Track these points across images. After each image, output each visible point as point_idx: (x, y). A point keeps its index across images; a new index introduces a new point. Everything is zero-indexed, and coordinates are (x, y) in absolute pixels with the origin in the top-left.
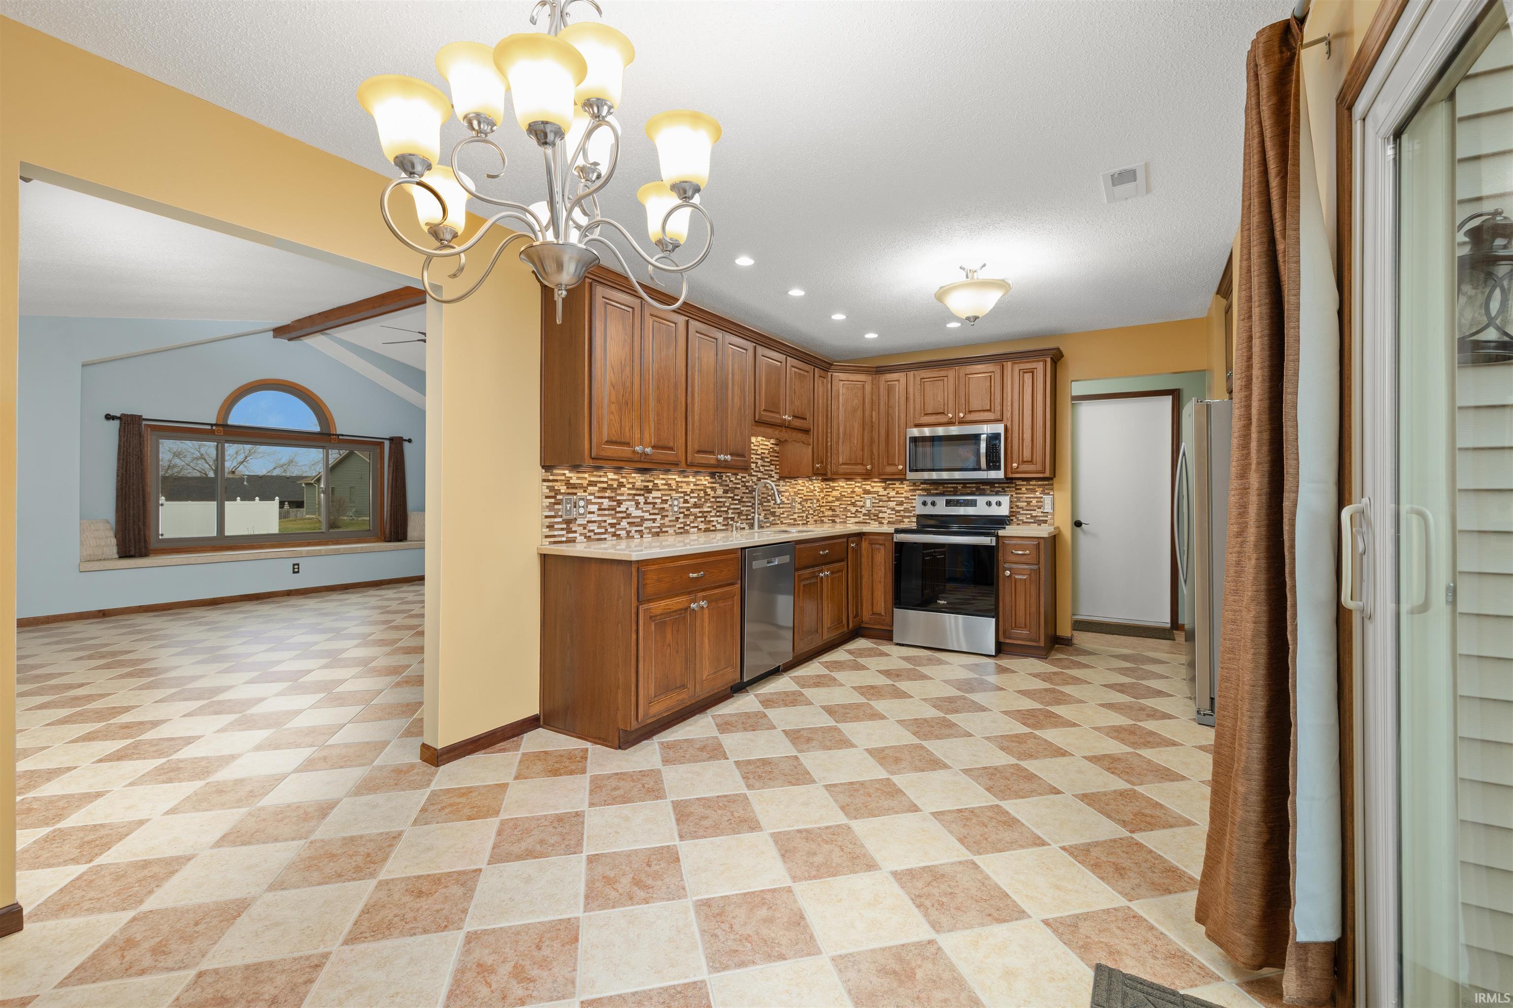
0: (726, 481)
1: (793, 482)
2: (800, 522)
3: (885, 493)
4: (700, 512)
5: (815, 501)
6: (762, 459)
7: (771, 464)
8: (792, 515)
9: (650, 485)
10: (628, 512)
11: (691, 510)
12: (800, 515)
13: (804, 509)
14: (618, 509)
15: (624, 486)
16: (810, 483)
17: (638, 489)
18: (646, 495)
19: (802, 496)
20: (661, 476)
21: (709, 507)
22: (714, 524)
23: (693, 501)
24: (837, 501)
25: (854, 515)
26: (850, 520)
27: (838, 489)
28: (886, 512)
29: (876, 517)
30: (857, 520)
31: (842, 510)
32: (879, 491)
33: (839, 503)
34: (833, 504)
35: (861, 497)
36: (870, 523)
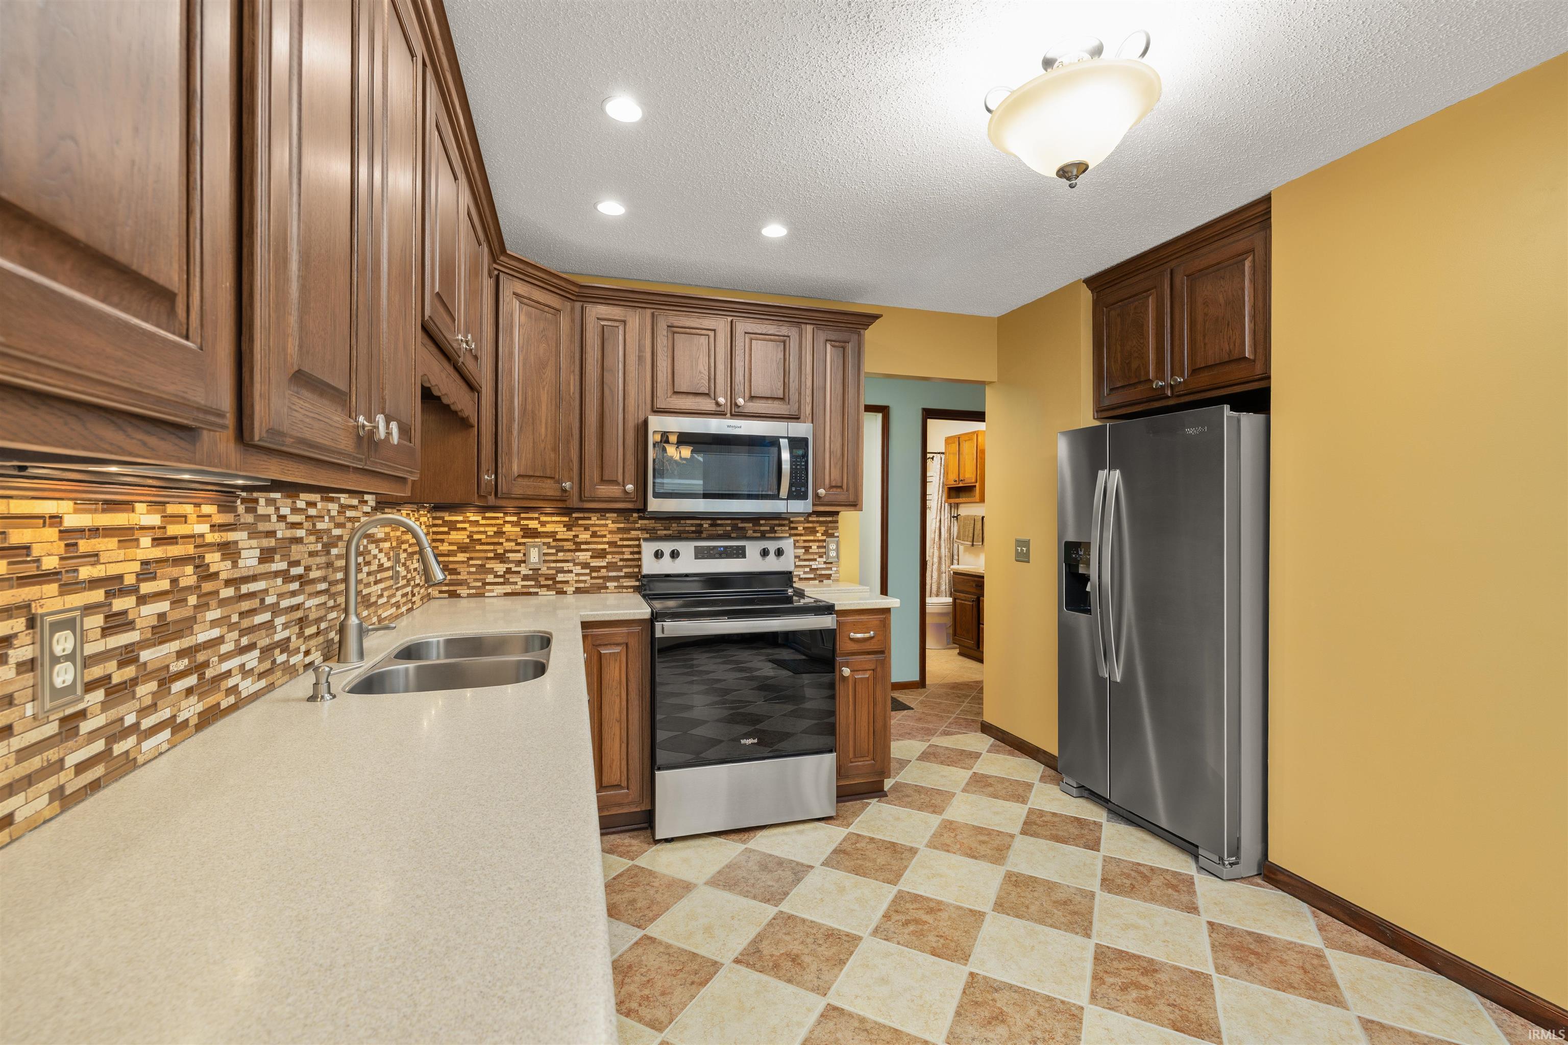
3: (570, 535)
8: (395, 595)
12: (405, 591)
13: (409, 576)
16: (414, 516)
24: (462, 552)
25: (501, 580)
26: (492, 591)
27: (465, 529)
28: (571, 572)
29: (550, 582)
30: (508, 589)
31: (473, 569)
32: (557, 532)
33: (468, 555)
34: (451, 559)
35: (518, 544)
36: (536, 594)
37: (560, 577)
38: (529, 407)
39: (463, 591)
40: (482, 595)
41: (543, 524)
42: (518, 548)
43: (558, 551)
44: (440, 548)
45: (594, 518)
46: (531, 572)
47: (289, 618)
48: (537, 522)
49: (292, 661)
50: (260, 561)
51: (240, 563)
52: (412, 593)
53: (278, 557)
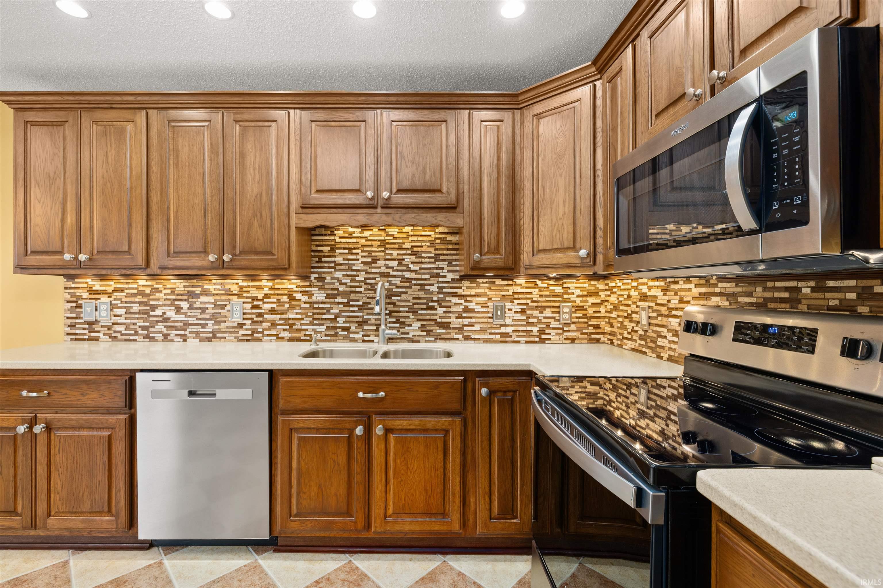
0: (333, 284)
1: (498, 282)
2: (523, 340)
3: (665, 299)
4: (280, 319)
5: (568, 310)
6: (414, 254)
7: (436, 260)
8: (499, 328)
9: (198, 291)
10: (165, 316)
11: (265, 316)
12: (522, 329)
13: (533, 320)
14: (152, 313)
15: (160, 292)
16: (552, 282)
17: (178, 295)
18: (191, 300)
19: (529, 301)
20: (214, 281)
21: (297, 314)
22: (307, 333)
23: (268, 307)
24: (615, 310)
25: (630, 336)
26: (626, 344)
27: (616, 293)
28: (665, 337)
29: (653, 345)
30: (633, 345)
31: (619, 325)
32: (657, 297)
33: (617, 313)
34: (611, 315)
35: (637, 307)
36: (645, 353)
37: (660, 342)
39: (616, 342)
41: (650, 288)
42: (637, 310)
43: (659, 315)
45: (681, 282)
46: (643, 333)
47: (348, 319)
48: (646, 287)
49: (351, 336)
50: (326, 298)
51: (313, 297)
52: (542, 332)
53: (340, 297)
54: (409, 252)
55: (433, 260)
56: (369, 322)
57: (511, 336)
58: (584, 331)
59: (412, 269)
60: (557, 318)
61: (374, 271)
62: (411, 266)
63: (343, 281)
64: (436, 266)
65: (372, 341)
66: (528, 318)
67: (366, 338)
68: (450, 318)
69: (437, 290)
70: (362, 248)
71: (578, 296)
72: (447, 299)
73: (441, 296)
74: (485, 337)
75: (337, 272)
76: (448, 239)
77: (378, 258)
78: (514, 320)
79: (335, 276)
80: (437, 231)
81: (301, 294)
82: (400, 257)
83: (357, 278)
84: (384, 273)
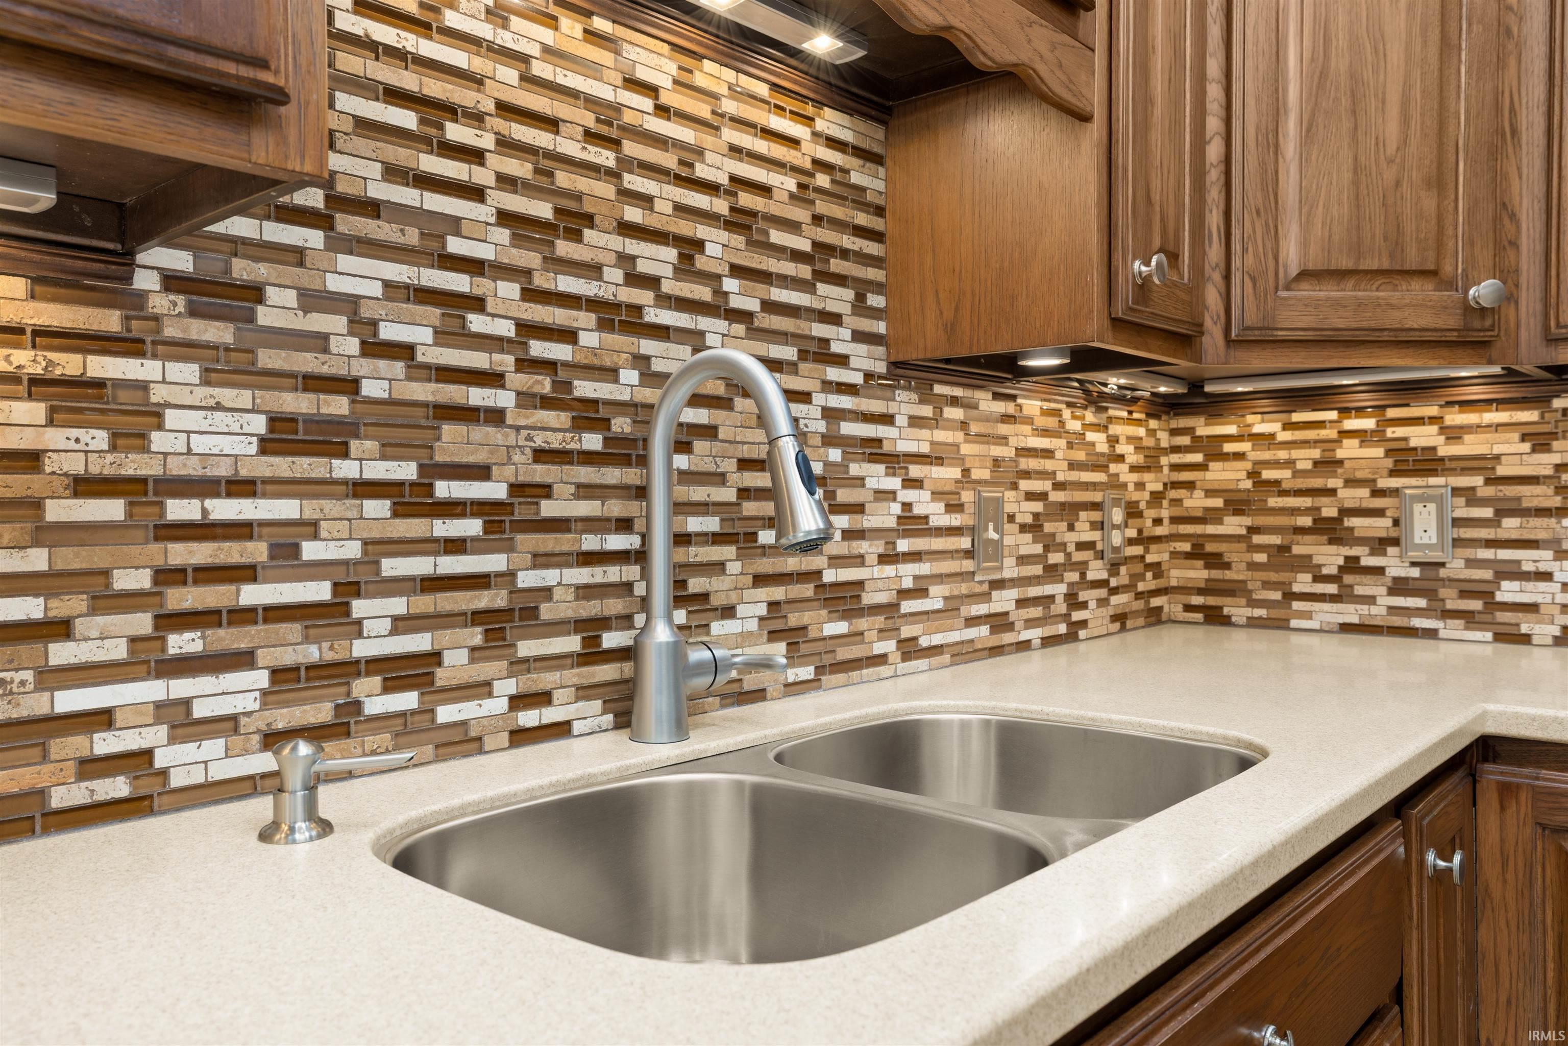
0: (318, 341)
1: (985, 401)
2: (1034, 634)
3: (1543, 462)
5: (1117, 516)
6: (739, 221)
7: (815, 275)
8: (985, 597)
12: (1034, 591)
13: (1056, 558)
16: (1090, 416)
22: (105, 743)
24: (1238, 512)
25: (1332, 589)
26: (1308, 615)
27: (1239, 456)
28: (1547, 576)
29: (1476, 605)
30: (1351, 613)
31: (1261, 558)
32: (1497, 458)
33: (1247, 521)
34: (1211, 529)
35: (1377, 493)
36: (1432, 634)
37: (1509, 592)
38: (1340, 64)
39: (1238, 611)
40: (1281, 625)
41: (1454, 434)
42: (1378, 503)
43: (1501, 513)
44: (1188, 503)
46: (1415, 572)
47: (425, 603)
48: (1434, 429)
49: (446, 713)
50: (267, 446)
51: (159, 442)
52: (1072, 601)
53: (371, 446)
54: (721, 206)
55: (804, 271)
56: (546, 612)
57: (1010, 627)
58: (1141, 587)
59: (736, 302)
60: (1099, 547)
61: (567, 284)
62: (730, 285)
63: (389, 332)
64: (817, 305)
65: (562, 729)
66: (1047, 548)
67: (529, 718)
68: (859, 560)
69: (821, 426)
70: (498, 124)
71: (1134, 469)
72: (855, 469)
73: (835, 455)
74: (954, 637)
75: (345, 262)
76: (856, 178)
77: (588, 207)
78: (1022, 560)
79: (334, 283)
80: (820, 125)
81: (36, 411)
82: (685, 228)
83: (477, 323)
84: (616, 306)
